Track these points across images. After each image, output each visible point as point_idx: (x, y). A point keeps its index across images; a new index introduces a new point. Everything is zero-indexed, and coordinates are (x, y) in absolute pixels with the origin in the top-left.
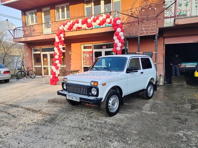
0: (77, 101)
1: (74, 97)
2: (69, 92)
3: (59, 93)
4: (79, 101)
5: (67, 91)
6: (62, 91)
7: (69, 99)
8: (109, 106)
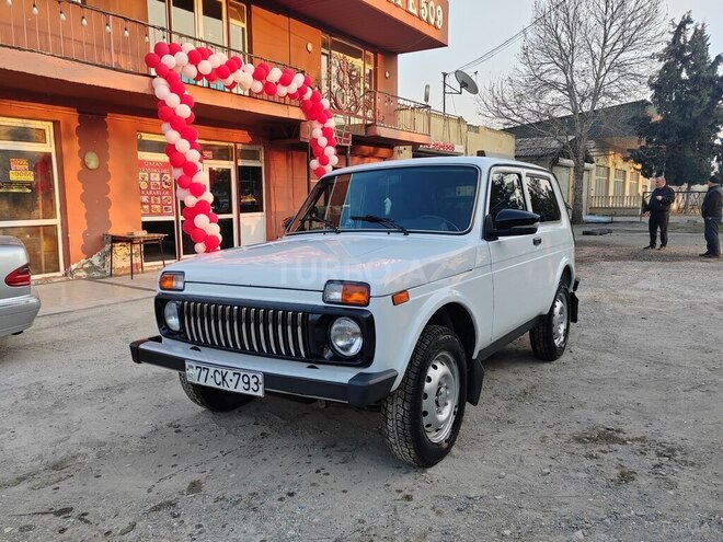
0: (251, 392)
1: (230, 373)
2: (197, 345)
3: (139, 355)
4: (260, 393)
5: (185, 340)
6: (157, 339)
7: (202, 382)
8: (425, 414)
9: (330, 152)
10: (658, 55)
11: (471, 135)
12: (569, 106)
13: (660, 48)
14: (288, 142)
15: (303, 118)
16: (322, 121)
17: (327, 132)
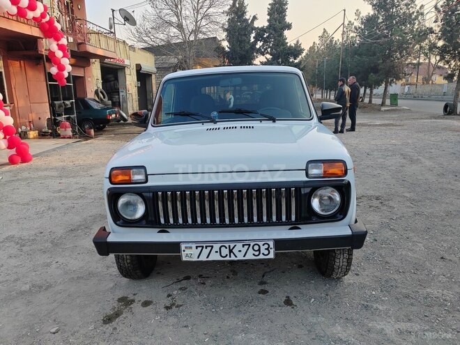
0: (261, 257)
1: (239, 245)
2: (165, 228)
4: (271, 256)
9: (66, 62)
10: (226, 12)
11: (131, 53)
12: (181, 37)
13: (227, 8)
14: (26, 53)
15: (42, 36)
16: (57, 39)
17: (61, 47)
